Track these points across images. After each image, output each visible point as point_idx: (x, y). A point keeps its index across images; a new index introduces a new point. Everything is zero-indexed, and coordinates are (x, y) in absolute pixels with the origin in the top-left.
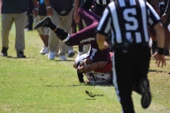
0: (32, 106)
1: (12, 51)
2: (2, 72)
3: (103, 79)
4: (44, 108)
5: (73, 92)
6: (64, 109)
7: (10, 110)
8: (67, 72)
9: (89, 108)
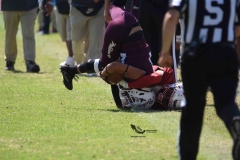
0: (49, 141)
1: (20, 64)
2: (6, 92)
3: (142, 100)
4: (65, 144)
5: (107, 122)
6: (94, 146)
7: (18, 146)
8: (98, 94)
9: (129, 144)
